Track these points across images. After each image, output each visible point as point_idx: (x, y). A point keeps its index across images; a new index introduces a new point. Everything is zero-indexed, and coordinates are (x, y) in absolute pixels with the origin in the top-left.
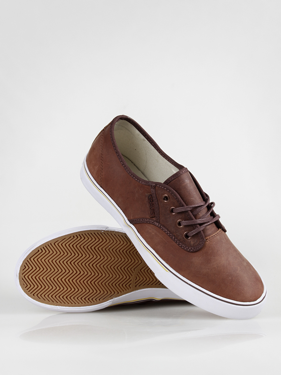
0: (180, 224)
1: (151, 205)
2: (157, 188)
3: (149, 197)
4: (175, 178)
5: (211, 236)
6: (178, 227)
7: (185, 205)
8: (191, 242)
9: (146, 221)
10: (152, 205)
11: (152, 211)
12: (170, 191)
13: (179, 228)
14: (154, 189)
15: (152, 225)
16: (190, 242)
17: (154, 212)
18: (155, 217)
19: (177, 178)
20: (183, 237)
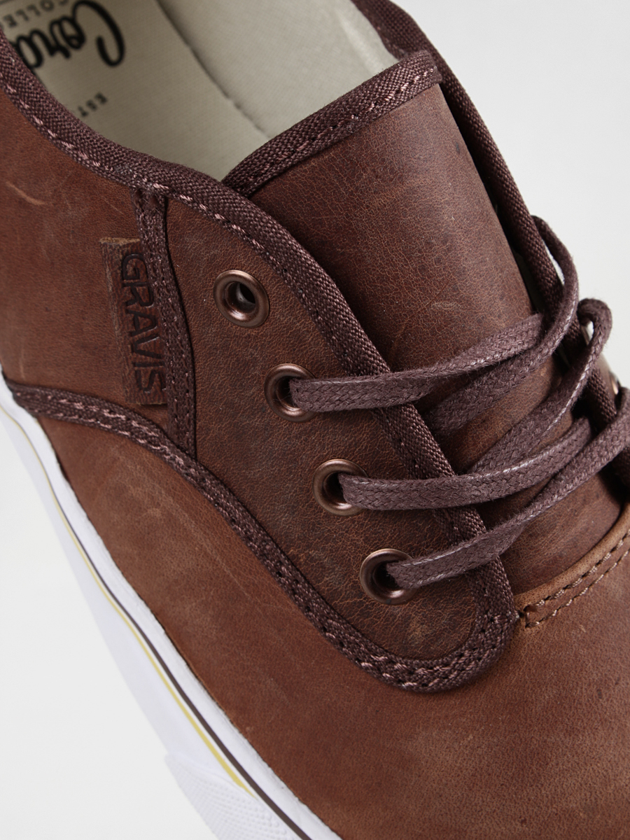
0: (333, 490)
1: (135, 323)
2: (175, 213)
3: (124, 262)
4: (318, 144)
5: (564, 579)
6: (321, 510)
7: (380, 361)
8: (413, 625)
9: (106, 421)
10: (144, 321)
11: (145, 365)
12: (270, 246)
13: (328, 515)
14: (160, 216)
15: (146, 456)
16: (406, 620)
17: (162, 377)
18: (165, 406)
19: (334, 144)
20: (356, 585)
